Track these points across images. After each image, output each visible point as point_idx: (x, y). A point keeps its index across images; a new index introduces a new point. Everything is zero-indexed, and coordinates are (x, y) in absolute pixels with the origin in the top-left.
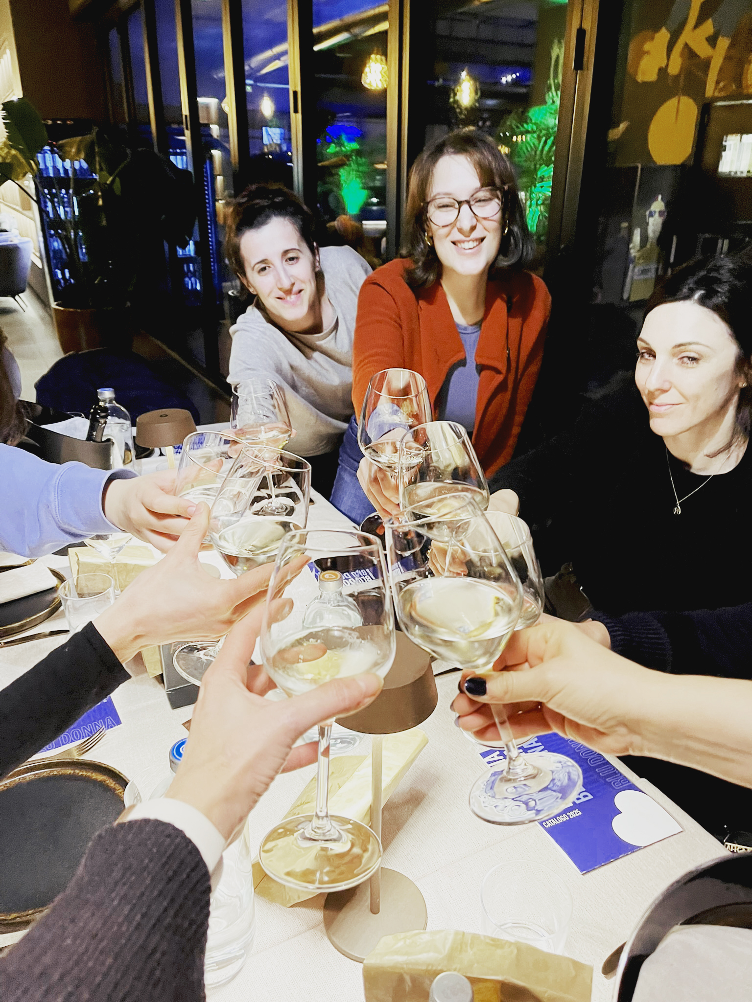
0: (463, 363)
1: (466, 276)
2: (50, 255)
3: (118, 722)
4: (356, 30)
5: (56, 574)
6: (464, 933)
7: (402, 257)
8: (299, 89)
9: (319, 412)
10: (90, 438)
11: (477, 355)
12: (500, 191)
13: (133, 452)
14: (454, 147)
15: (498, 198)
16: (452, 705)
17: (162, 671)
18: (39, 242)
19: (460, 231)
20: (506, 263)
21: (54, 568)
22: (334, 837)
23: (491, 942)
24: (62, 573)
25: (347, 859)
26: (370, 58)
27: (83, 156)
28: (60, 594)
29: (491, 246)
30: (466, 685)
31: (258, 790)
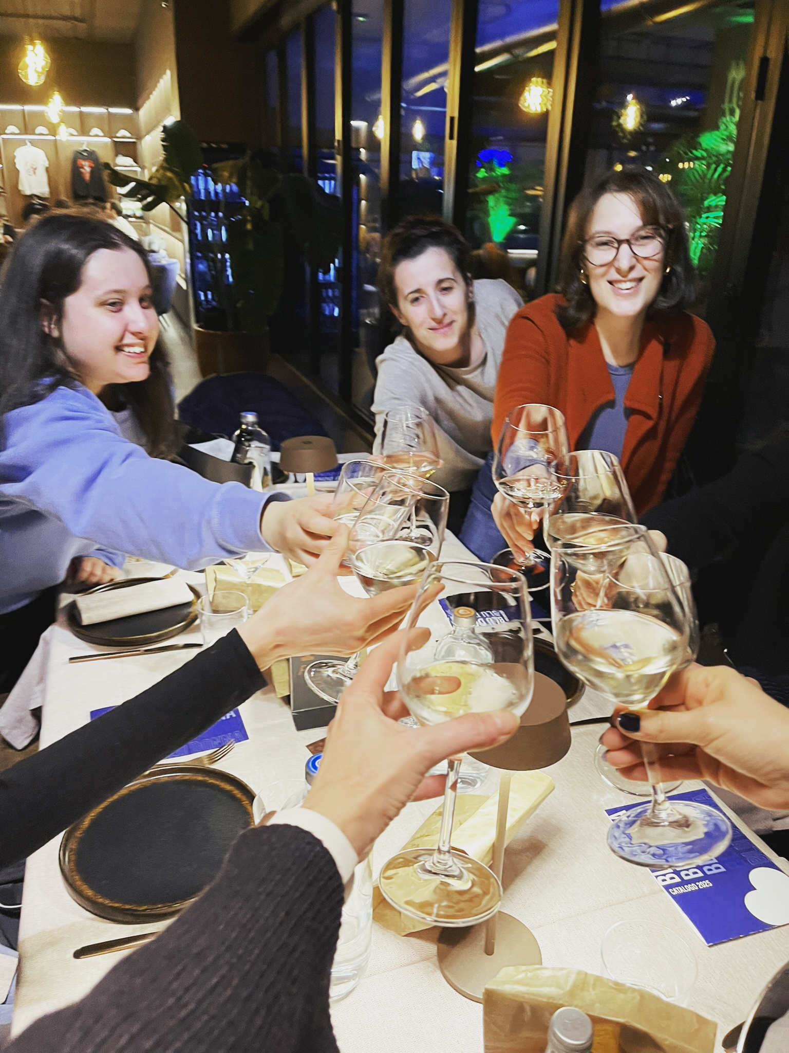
0: (611, 404)
1: (620, 318)
2: (195, 278)
3: (246, 737)
4: (517, 52)
5: (192, 589)
6: (586, 974)
7: (556, 292)
8: (456, 115)
9: (460, 448)
10: (234, 459)
11: (627, 398)
12: (664, 230)
13: (270, 477)
14: (618, 186)
15: (660, 236)
16: (601, 738)
17: (290, 692)
18: (185, 263)
19: (618, 271)
20: (665, 305)
21: (191, 583)
22: (455, 874)
23: (614, 986)
24: (198, 589)
25: (467, 897)
26: (530, 80)
27: (234, 180)
28: (197, 608)
29: (650, 286)
30: (619, 719)
31: (391, 813)
